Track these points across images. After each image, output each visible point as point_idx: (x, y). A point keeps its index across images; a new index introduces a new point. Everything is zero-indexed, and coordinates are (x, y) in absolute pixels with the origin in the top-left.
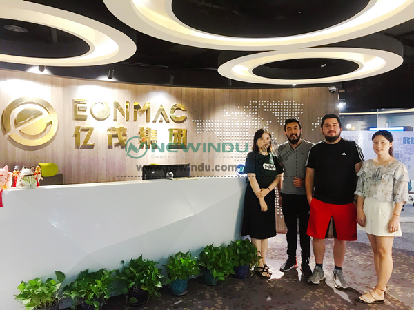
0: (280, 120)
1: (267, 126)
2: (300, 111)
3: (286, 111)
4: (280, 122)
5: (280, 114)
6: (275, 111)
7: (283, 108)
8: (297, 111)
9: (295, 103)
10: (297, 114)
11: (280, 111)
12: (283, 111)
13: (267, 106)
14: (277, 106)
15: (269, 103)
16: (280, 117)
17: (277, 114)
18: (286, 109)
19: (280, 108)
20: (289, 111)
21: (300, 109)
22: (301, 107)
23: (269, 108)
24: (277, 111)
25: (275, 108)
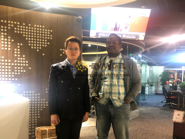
0: (31, 43)
1: (17, 48)
2: (50, 37)
3: (36, 35)
4: (31, 46)
5: (31, 38)
6: (25, 34)
7: (34, 33)
8: (47, 37)
9: (44, 28)
10: (47, 39)
11: (31, 35)
12: (34, 35)
13: (17, 28)
14: (28, 29)
15: (20, 25)
16: (31, 40)
17: (28, 37)
18: (36, 33)
19: (31, 32)
20: (39, 36)
21: (50, 34)
22: (51, 33)
23: (20, 31)
24: (28, 35)
25: (25, 31)
